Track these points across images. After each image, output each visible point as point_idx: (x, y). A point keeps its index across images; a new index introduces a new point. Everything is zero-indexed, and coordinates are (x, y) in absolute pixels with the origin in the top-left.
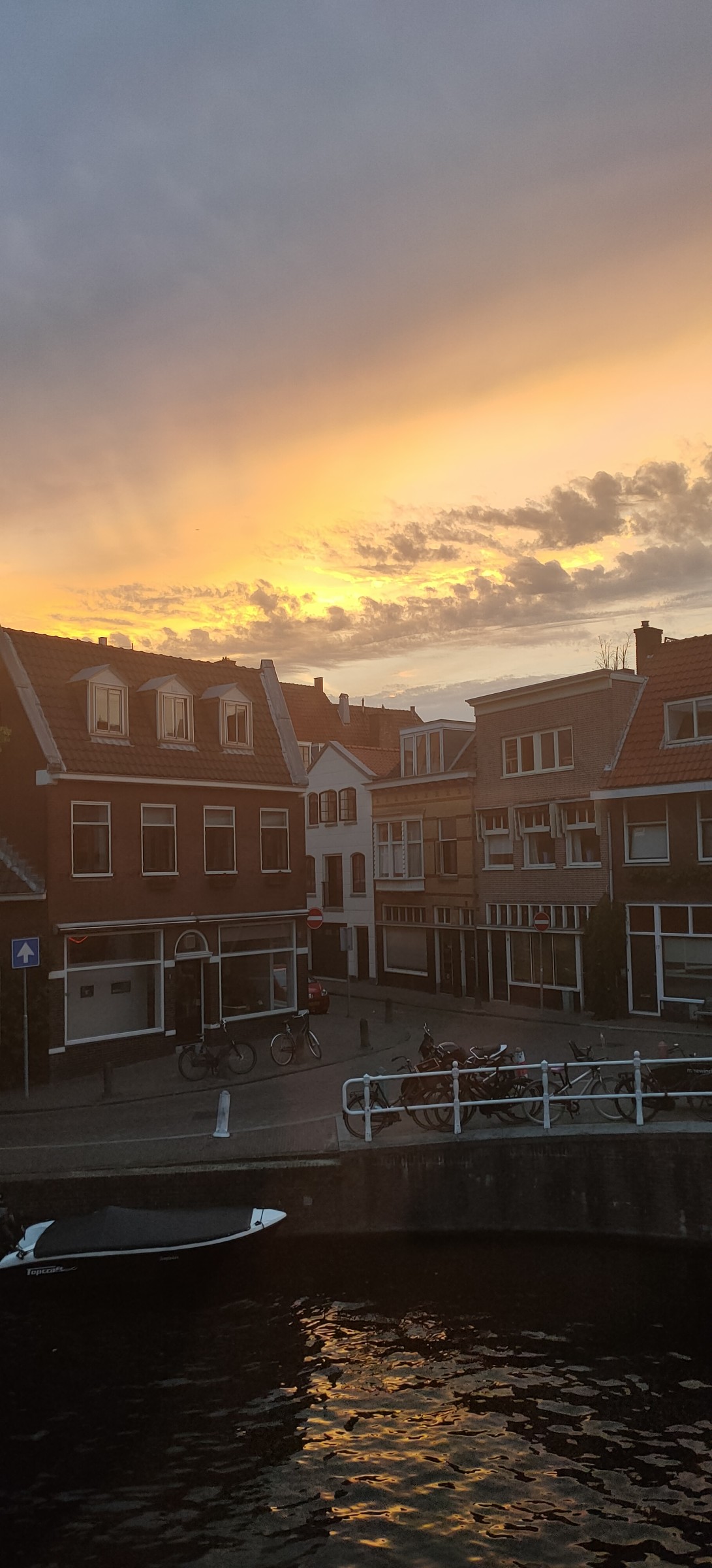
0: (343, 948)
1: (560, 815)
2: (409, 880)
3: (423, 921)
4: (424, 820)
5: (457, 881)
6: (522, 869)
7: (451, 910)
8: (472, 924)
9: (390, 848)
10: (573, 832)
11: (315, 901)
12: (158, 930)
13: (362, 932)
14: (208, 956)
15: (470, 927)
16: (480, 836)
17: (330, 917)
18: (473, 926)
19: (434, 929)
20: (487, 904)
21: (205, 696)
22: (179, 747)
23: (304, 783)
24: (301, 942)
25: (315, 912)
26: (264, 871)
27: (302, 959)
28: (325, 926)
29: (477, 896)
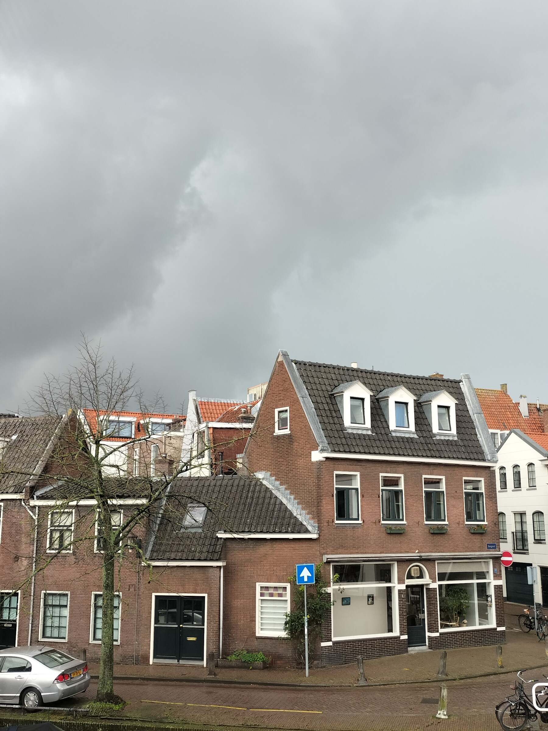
0: (530, 582)
11: (507, 546)
12: (393, 562)
13: (544, 570)
14: (428, 583)
17: (519, 558)
21: (422, 399)
22: (404, 435)
23: (494, 459)
24: (497, 576)
25: (507, 554)
26: (467, 523)
27: (498, 588)
28: (516, 565)
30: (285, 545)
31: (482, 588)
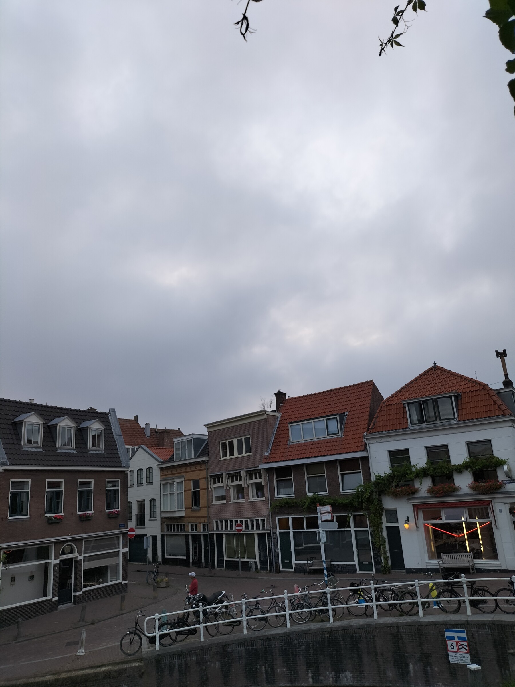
0: (145, 548)
1: (246, 476)
2: (177, 511)
3: (184, 530)
4: (185, 481)
5: (200, 510)
6: (230, 502)
7: (197, 525)
8: (207, 530)
9: (168, 495)
10: (252, 483)
11: (132, 524)
12: (52, 544)
13: (154, 538)
14: (77, 556)
15: (206, 533)
16: (211, 487)
17: (139, 532)
18: (208, 532)
19: (189, 535)
20: (214, 521)
21: (81, 426)
22: (66, 451)
23: (128, 466)
24: (124, 546)
25: (132, 530)
26: (107, 511)
27: (124, 554)
29: (209, 517)
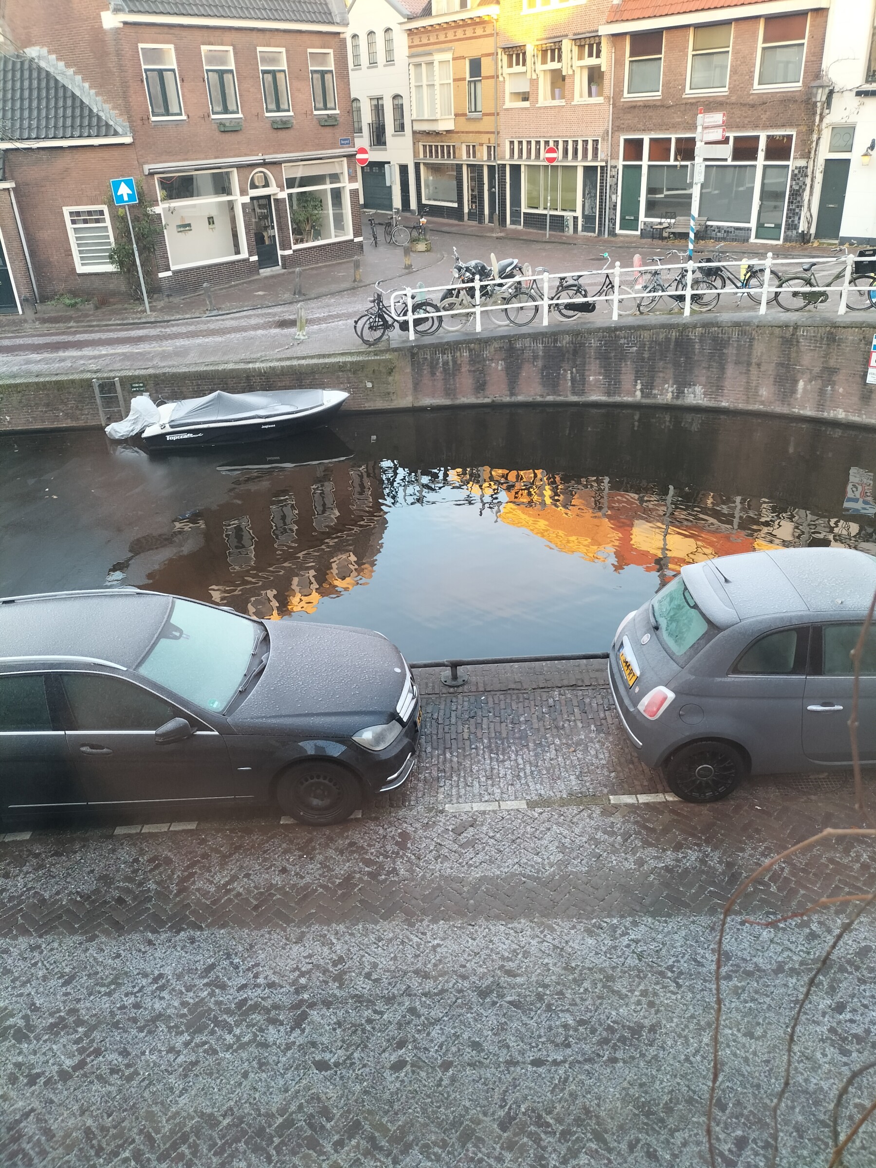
0: (388, 184)
1: (572, 50)
2: (441, 120)
3: (454, 157)
4: (454, 59)
5: (482, 119)
6: (537, 105)
7: (476, 147)
8: (494, 158)
9: (424, 88)
10: (582, 67)
11: (362, 140)
12: (232, 169)
13: (404, 168)
14: (277, 192)
15: (492, 162)
16: (502, 74)
17: (375, 156)
18: (495, 161)
19: (462, 164)
20: (507, 140)
23: (345, 22)
24: (352, 178)
25: (363, 151)
26: (316, 113)
27: (354, 193)
28: (372, 164)
29: (498, 133)
30: (89, 154)
31: (337, 195)
